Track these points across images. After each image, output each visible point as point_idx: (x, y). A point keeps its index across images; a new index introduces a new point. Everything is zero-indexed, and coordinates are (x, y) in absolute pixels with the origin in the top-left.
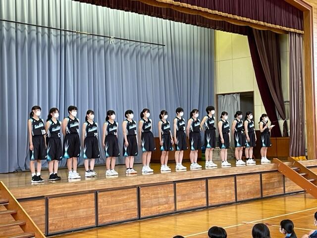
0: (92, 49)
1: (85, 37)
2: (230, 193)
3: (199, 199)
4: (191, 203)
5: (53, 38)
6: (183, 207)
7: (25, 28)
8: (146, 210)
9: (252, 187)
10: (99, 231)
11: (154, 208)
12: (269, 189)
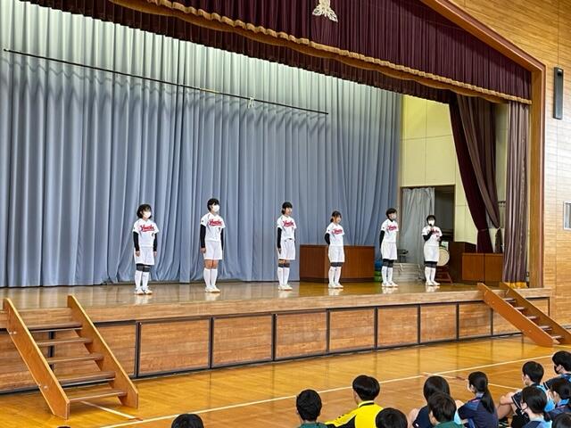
0: (221, 116)
1: (213, 97)
2: (410, 331)
3: (364, 336)
4: (351, 341)
5: (166, 97)
6: (339, 347)
7: (127, 81)
8: (285, 348)
9: (444, 324)
10: (214, 374)
11: (296, 346)
12: (469, 327)
